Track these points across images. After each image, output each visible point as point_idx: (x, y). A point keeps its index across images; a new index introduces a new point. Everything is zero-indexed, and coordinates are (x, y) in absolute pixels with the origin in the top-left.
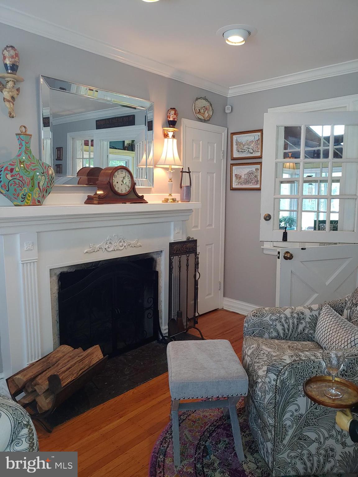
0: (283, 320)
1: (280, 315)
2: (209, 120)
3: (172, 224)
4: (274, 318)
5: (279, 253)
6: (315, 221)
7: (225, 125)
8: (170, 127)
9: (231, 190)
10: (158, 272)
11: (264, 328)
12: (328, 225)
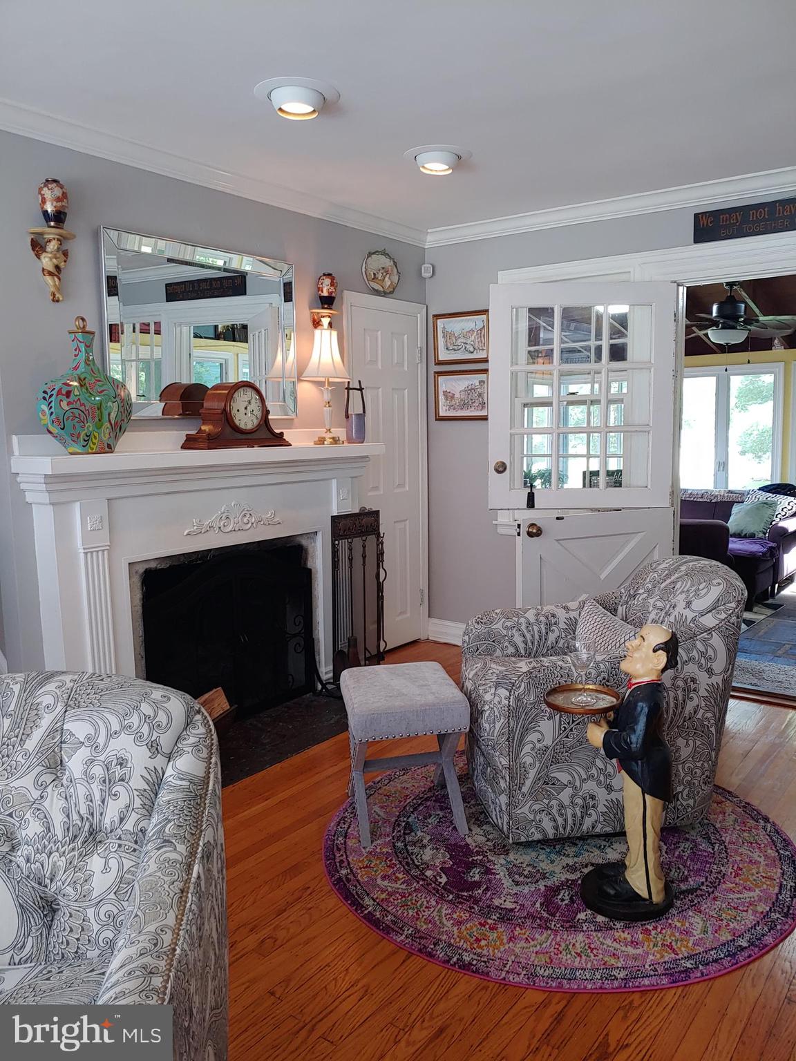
0: (523, 627)
1: (518, 621)
2: (391, 293)
3: (334, 482)
4: (509, 624)
5: (519, 526)
6: (584, 473)
7: (421, 300)
8: (323, 308)
9: (436, 420)
10: (310, 570)
11: (493, 641)
12: (602, 479)
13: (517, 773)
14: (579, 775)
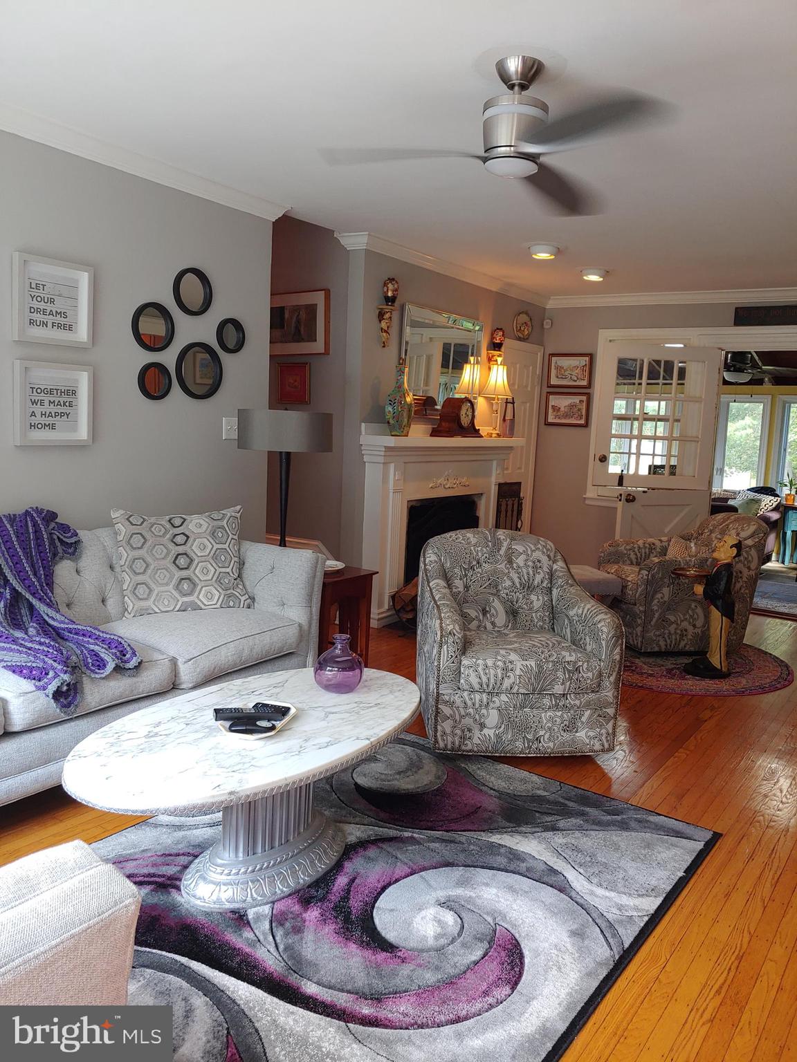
0: (636, 550)
1: (633, 546)
2: (527, 339)
3: (495, 463)
4: (628, 547)
5: (621, 495)
6: (650, 467)
7: (541, 343)
8: (495, 350)
9: (545, 424)
10: (478, 517)
12: (667, 471)
13: (648, 613)
14: (680, 618)
